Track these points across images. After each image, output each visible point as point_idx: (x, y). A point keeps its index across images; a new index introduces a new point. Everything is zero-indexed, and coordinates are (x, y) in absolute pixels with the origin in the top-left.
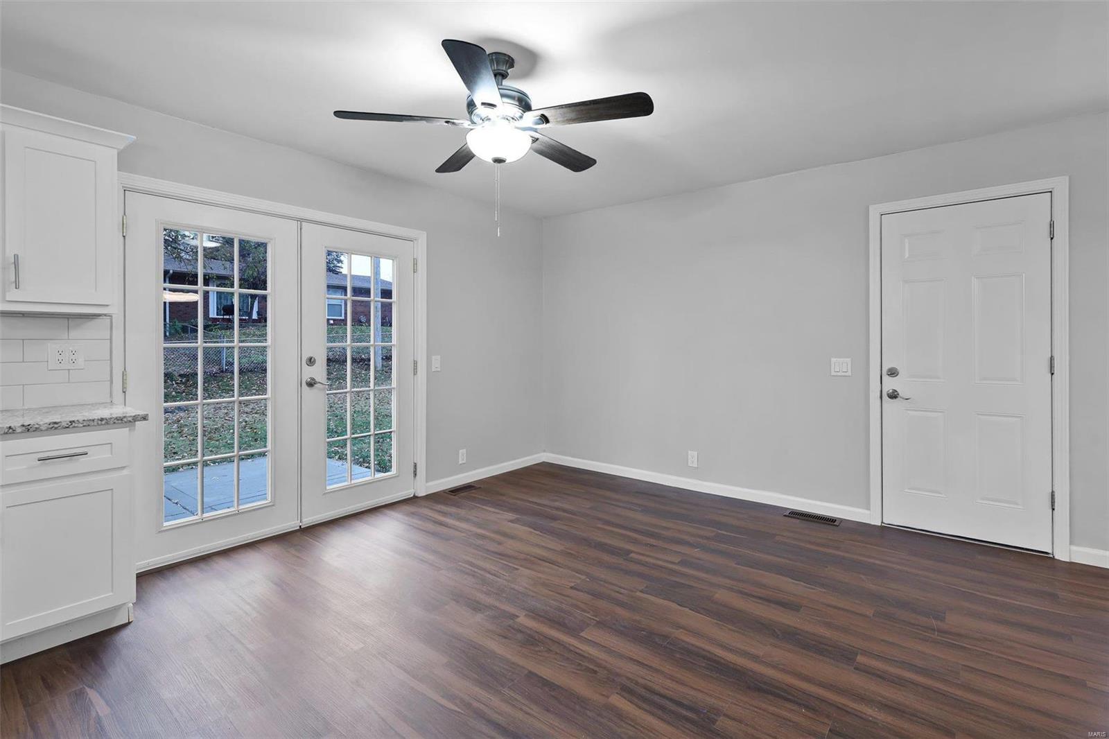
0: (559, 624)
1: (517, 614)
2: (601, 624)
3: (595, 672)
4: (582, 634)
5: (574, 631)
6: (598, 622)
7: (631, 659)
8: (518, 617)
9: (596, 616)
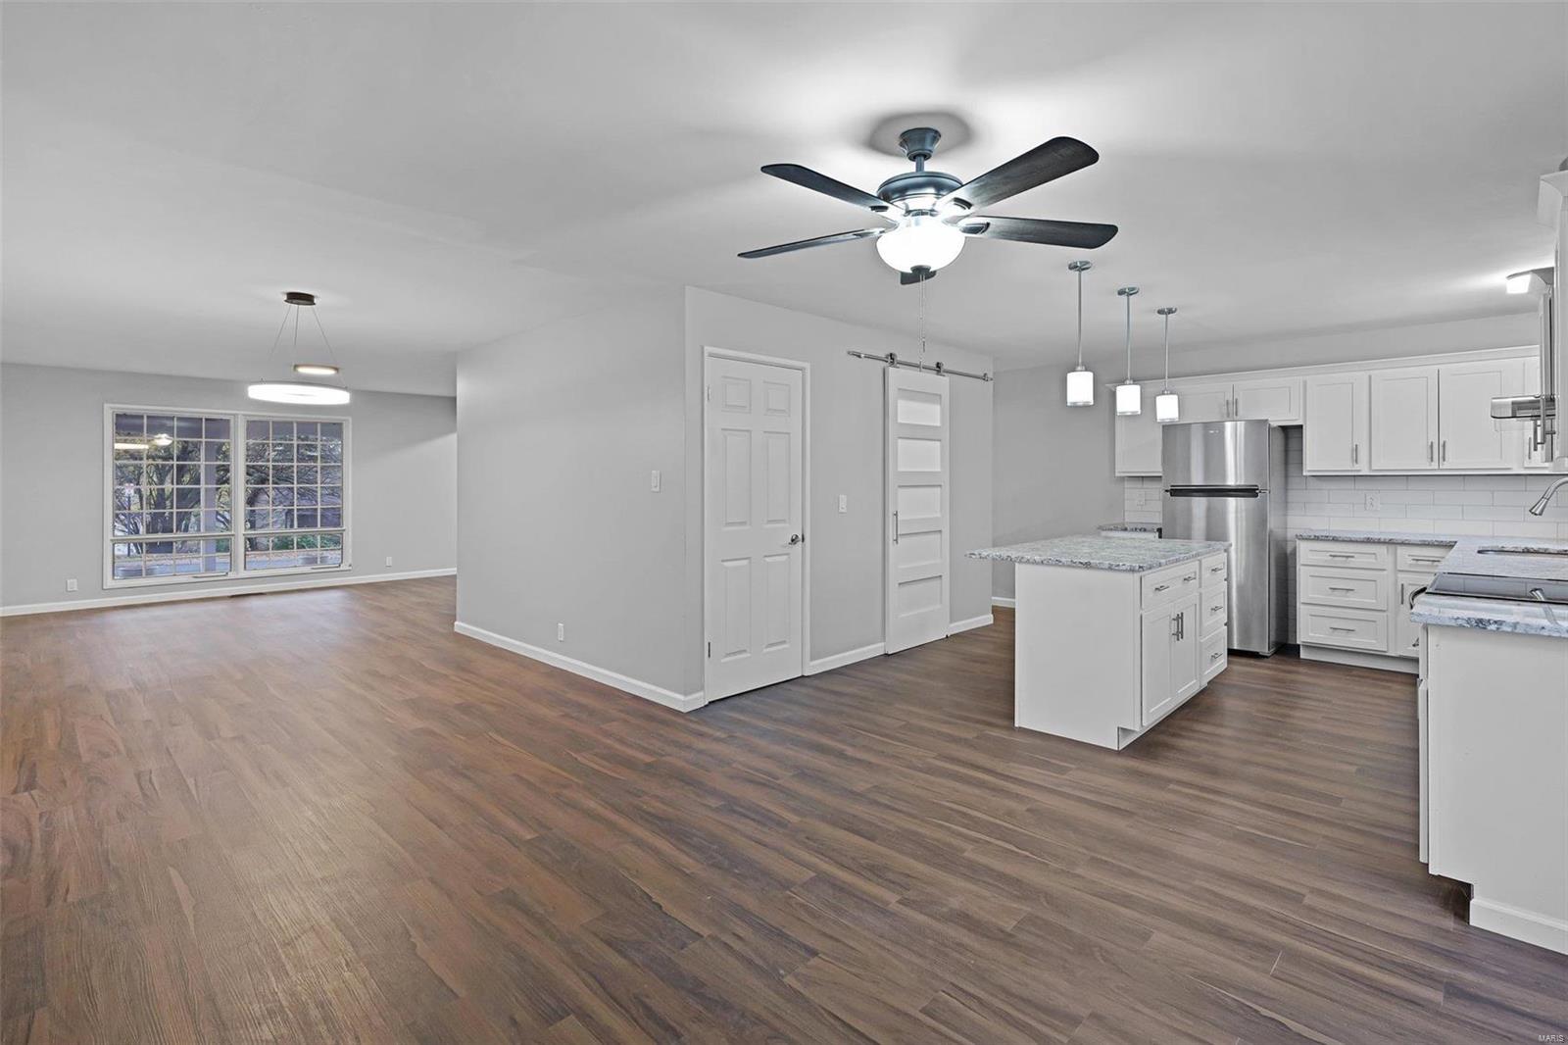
0: (842, 890)
1: (901, 906)
2: (785, 885)
3: (808, 838)
4: (813, 874)
5: (822, 878)
6: (788, 888)
7: (765, 845)
8: (899, 902)
9: (790, 897)
